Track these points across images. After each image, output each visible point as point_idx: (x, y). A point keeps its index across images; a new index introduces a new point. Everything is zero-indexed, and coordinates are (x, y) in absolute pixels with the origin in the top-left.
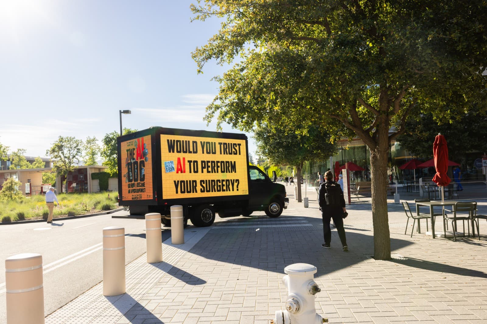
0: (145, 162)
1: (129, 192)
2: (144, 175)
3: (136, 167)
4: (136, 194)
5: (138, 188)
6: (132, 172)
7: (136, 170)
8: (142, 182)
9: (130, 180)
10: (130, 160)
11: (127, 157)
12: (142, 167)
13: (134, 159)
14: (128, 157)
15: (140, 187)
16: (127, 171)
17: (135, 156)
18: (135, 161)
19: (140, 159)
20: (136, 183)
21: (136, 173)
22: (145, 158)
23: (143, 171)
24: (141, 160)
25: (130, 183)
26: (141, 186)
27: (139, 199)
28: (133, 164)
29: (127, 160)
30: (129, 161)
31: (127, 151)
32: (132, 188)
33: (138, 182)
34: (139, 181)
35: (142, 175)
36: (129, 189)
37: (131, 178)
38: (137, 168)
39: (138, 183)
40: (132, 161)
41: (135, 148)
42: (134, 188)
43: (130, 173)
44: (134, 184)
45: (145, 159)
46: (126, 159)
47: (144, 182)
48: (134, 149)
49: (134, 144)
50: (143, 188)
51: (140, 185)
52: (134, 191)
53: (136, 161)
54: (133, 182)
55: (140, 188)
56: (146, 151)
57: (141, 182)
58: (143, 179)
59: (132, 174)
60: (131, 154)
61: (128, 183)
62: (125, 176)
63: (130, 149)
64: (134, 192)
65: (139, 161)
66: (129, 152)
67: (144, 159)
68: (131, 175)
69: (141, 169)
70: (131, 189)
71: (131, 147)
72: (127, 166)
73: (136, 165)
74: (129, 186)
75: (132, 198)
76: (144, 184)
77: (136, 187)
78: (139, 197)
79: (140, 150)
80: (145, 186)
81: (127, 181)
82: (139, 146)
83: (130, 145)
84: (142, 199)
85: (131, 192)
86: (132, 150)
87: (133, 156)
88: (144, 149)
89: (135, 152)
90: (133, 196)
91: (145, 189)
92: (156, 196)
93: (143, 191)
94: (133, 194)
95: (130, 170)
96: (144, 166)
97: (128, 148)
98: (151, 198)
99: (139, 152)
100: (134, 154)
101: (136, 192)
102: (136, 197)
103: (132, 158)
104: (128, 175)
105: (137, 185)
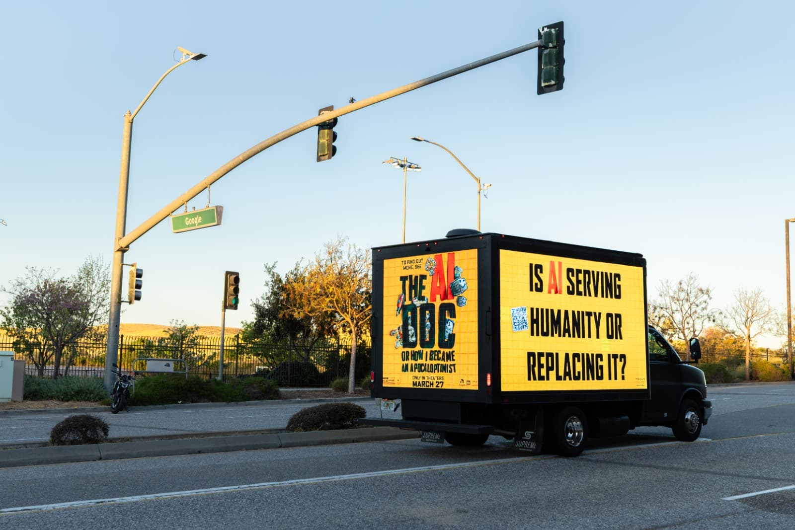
0: (457, 308)
1: (405, 369)
2: (452, 337)
3: (428, 316)
4: (425, 374)
5: (434, 362)
6: (414, 325)
7: (428, 323)
8: (447, 350)
9: (406, 344)
10: (410, 299)
11: (401, 292)
12: (448, 317)
13: (422, 298)
14: (404, 292)
15: (439, 359)
16: (401, 324)
17: (426, 293)
18: (425, 302)
19: (442, 299)
20: (427, 350)
21: (427, 330)
22: (456, 298)
23: (449, 327)
24: (446, 301)
25: (410, 350)
26: (443, 359)
27: (435, 387)
28: (418, 309)
29: (400, 298)
30: (408, 302)
31: (403, 279)
32: (414, 362)
33: (433, 349)
34: (436, 347)
35: (447, 334)
36: (405, 362)
37: (412, 339)
38: (432, 320)
39: (431, 351)
40: (418, 303)
41: (428, 274)
42: (419, 362)
43: (410, 327)
44: (420, 354)
45: (458, 301)
46: (397, 298)
47: (451, 350)
48: (423, 277)
49: (424, 266)
50: (449, 363)
51: (440, 355)
52: (420, 368)
53: (427, 304)
54: (418, 348)
55: (440, 362)
56: (462, 284)
57: (442, 350)
58: (449, 342)
59: (416, 329)
60: (411, 287)
61: (401, 349)
62: (392, 333)
63: (411, 276)
64: (420, 371)
65: (438, 303)
66: (407, 282)
67: (453, 301)
68: (410, 333)
69: (443, 322)
70: (411, 362)
71: (415, 272)
72: (401, 311)
73: (427, 312)
74: (405, 356)
75: (414, 384)
76: (453, 356)
77: (426, 360)
78: (435, 381)
79: (442, 279)
80: (454, 360)
81: (400, 345)
82: (439, 271)
83: (410, 267)
84: (445, 387)
85: (412, 370)
86: (416, 277)
87: (420, 292)
88: (455, 278)
89: (427, 283)
90: (416, 378)
91: (454, 365)
92: (489, 383)
93: (449, 369)
94: (417, 373)
95: (410, 322)
96: (453, 315)
97: (406, 273)
98: (474, 386)
99: (438, 285)
100: (423, 288)
101: (425, 370)
102: (425, 380)
103: (416, 296)
104: (401, 332)
105: (431, 355)
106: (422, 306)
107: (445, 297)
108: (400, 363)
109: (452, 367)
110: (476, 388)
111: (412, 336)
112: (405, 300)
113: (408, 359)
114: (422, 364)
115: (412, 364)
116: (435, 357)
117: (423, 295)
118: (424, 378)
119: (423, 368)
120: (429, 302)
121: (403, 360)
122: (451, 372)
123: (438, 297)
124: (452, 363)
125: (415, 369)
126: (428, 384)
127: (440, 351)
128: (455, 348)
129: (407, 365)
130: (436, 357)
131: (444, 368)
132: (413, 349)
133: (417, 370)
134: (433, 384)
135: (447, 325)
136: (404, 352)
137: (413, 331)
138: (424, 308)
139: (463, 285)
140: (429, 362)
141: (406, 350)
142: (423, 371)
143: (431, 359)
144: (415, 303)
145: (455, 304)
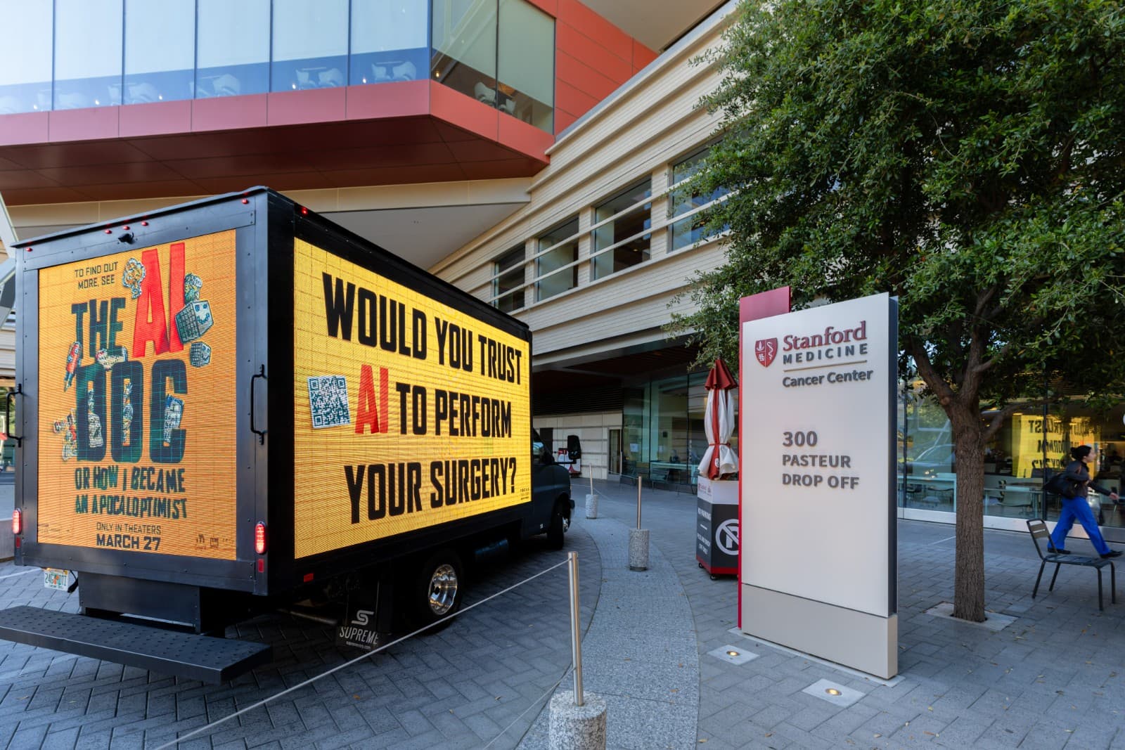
0: (190, 370)
1: (81, 507)
2: (179, 435)
3: (127, 391)
4: (122, 519)
5: (141, 494)
6: (100, 410)
7: (128, 405)
8: (168, 468)
9: (86, 452)
10: (93, 353)
11: (74, 339)
12: (170, 392)
13: (115, 351)
14: (80, 339)
15: (151, 487)
16: (73, 409)
17: (125, 338)
18: (122, 359)
19: (158, 351)
20: (126, 466)
21: (127, 421)
22: (187, 347)
23: (172, 415)
24: (165, 356)
25: (91, 465)
26: (160, 487)
27: (141, 549)
28: (108, 375)
29: (72, 353)
30: (87, 361)
31: (78, 309)
32: (99, 492)
33: (139, 465)
34: (145, 461)
35: (168, 431)
36: (83, 492)
37: (95, 442)
38: (137, 398)
39: (135, 469)
40: (108, 361)
41: (128, 295)
42: (111, 492)
43: (92, 416)
44: (111, 473)
45: (192, 355)
46: (66, 352)
47: (177, 467)
48: (119, 303)
49: (119, 279)
50: (173, 495)
51: (154, 479)
52: (112, 505)
53: (127, 362)
54: (107, 462)
55: (155, 494)
56: (202, 314)
57: (158, 466)
58: (172, 449)
59: (103, 420)
60: (96, 326)
61: (74, 464)
62: (56, 428)
63: (93, 302)
64: (113, 512)
65: (149, 360)
66: (86, 316)
67: (183, 355)
68: (92, 428)
69: (160, 404)
70: (93, 492)
71: (102, 293)
72: (74, 380)
73: (127, 381)
74: (82, 480)
75: (100, 540)
76: (181, 479)
77: (124, 489)
78: (141, 536)
79: (158, 305)
80: (182, 490)
81: (72, 453)
82: (152, 287)
83: (92, 283)
84: (163, 550)
85: (95, 510)
86: (104, 304)
87: (113, 337)
88: (186, 301)
89: (127, 315)
90: (103, 526)
91: (184, 500)
92: (260, 546)
93: (172, 510)
94: (105, 517)
95: (91, 404)
96: (181, 387)
97: (83, 296)
98: (228, 552)
99: (150, 320)
100: (117, 326)
101: (122, 509)
102: (123, 533)
103: (103, 346)
104: (75, 426)
105: (134, 477)
106: (117, 368)
107: (162, 346)
108: (73, 493)
109: (180, 506)
110: (232, 556)
111: (96, 435)
112: (81, 356)
113: (87, 484)
114: (117, 498)
115: (95, 496)
116: (142, 483)
117: (117, 343)
118: (119, 528)
119: (118, 505)
120: (131, 359)
121: (79, 487)
122: (176, 517)
123: (150, 344)
124: (180, 495)
125: (102, 506)
126: (128, 542)
127: (152, 469)
128: (186, 462)
129: (85, 498)
130: (145, 482)
131: (162, 507)
132: (97, 464)
133: (105, 509)
134: (137, 543)
135: (168, 410)
136: (77, 470)
137: (98, 425)
138: (119, 370)
139: (203, 317)
140: (131, 493)
141: (84, 464)
142: (117, 513)
143: (134, 487)
144: (102, 362)
145: (187, 361)
